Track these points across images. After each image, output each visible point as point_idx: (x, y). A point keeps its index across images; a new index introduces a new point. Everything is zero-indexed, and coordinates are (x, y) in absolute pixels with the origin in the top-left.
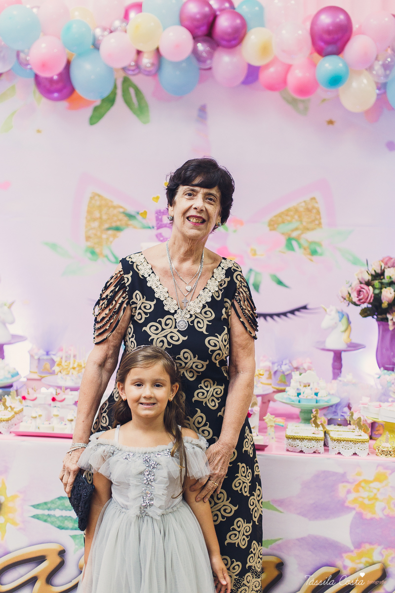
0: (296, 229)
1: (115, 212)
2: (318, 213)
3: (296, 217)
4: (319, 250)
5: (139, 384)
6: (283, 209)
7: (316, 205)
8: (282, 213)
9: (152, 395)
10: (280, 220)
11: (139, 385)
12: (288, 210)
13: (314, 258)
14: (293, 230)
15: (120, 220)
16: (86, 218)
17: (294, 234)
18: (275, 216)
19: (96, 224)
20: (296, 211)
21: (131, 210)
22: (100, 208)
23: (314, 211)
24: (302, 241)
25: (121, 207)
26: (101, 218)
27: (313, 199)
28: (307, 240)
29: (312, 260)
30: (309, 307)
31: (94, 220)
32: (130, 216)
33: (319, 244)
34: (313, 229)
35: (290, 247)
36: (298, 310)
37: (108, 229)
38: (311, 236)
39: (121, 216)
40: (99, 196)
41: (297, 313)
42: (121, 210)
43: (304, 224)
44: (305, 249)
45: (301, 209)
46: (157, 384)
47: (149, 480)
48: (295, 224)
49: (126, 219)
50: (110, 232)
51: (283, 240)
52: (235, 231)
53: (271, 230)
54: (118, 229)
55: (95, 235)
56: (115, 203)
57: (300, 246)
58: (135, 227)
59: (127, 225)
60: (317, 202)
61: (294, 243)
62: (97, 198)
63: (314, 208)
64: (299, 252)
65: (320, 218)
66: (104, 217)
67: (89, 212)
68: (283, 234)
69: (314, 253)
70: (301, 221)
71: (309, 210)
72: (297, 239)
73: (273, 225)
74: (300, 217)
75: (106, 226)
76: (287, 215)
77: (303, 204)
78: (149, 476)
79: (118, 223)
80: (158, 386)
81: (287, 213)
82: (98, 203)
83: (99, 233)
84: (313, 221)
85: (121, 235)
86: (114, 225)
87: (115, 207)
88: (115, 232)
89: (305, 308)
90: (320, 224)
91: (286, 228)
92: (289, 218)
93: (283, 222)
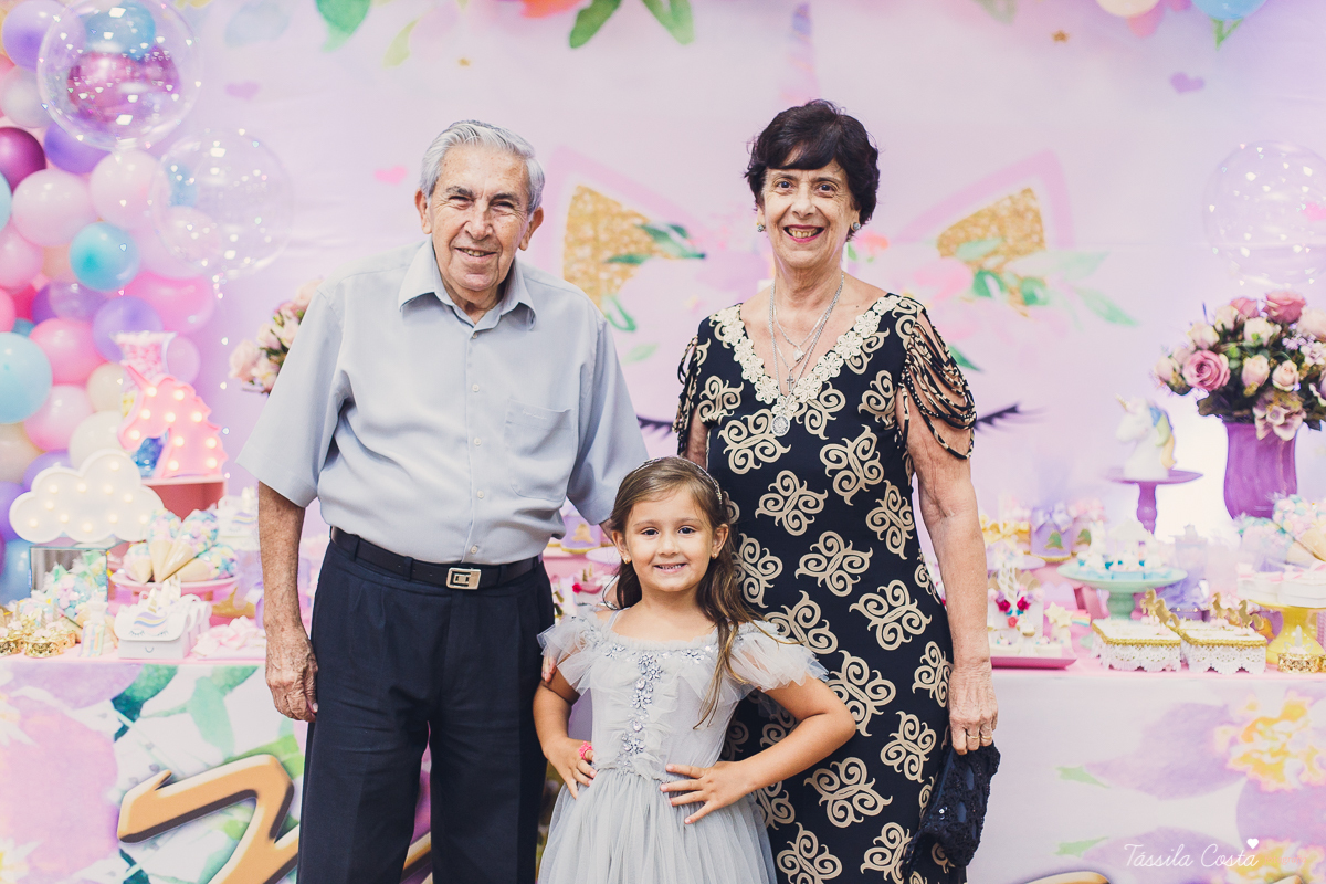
0: (995, 253)
1: (626, 225)
2: (1038, 218)
3: (994, 228)
4: (1040, 293)
5: (651, 530)
6: (967, 213)
7: (1033, 204)
8: (966, 221)
9: (677, 550)
10: (961, 235)
11: (650, 533)
12: (978, 215)
13: (1030, 310)
14: (987, 256)
15: (636, 243)
16: (566, 238)
17: (991, 263)
18: (952, 228)
19: (586, 251)
20: (994, 216)
21: (659, 221)
22: (594, 217)
23: (1030, 216)
24: (1007, 278)
25: (638, 215)
26: (596, 239)
27: (1027, 191)
28: (1016, 276)
29: (1025, 315)
30: (1021, 408)
31: (582, 242)
32: (657, 234)
33: (1040, 282)
34: (1027, 252)
35: (981, 288)
36: (1000, 415)
37: (611, 261)
38: (1023, 266)
39: (638, 234)
40: (592, 193)
41: (998, 421)
42: (638, 221)
43: (1010, 241)
44: (1012, 293)
45: (1004, 213)
46: (685, 529)
47: (642, 699)
48: (992, 243)
49: (647, 239)
50: (616, 267)
51: (968, 275)
52: (870, 260)
53: (943, 256)
54: (631, 260)
55: (585, 273)
56: (626, 208)
57: (1002, 286)
58: (667, 256)
59: (651, 252)
60: (1034, 198)
61: (991, 282)
62: (587, 197)
63: (1028, 209)
64: (1000, 300)
65: (1042, 230)
66: (603, 237)
67: (571, 227)
68: (968, 263)
69: (1029, 299)
70: (1004, 237)
71: (1018, 214)
72: (996, 274)
73: (947, 245)
74: (1001, 228)
75: (608, 254)
76: (975, 225)
77: (1008, 203)
78: (644, 692)
79: (633, 249)
80: (687, 531)
81: (975, 220)
82: (590, 208)
83: (592, 270)
84: (1027, 236)
85: (635, 271)
86: (624, 251)
87: (624, 216)
88: (626, 267)
89: (1013, 410)
90: (1041, 242)
91: (974, 251)
92: (979, 231)
93: (968, 239)
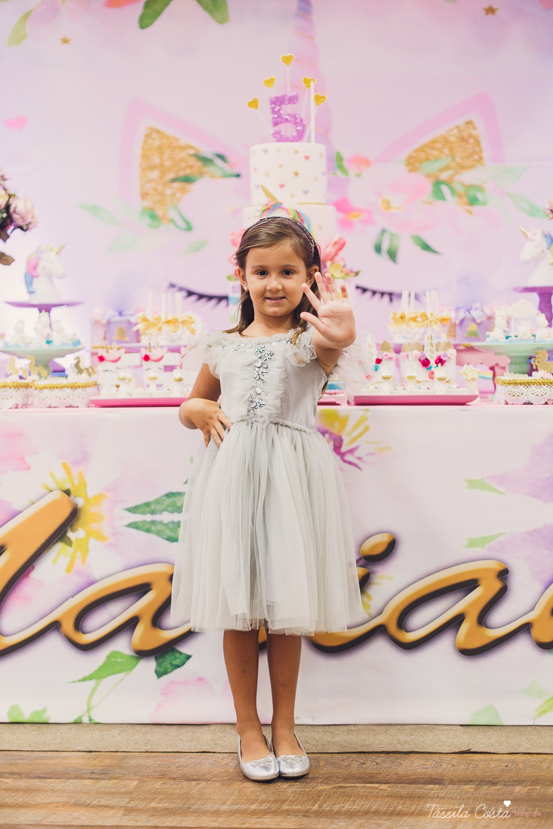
0: (447, 168)
1: (183, 154)
2: (477, 143)
3: (446, 150)
4: (480, 196)
6: (426, 139)
7: (474, 132)
8: (426, 146)
9: (280, 287)
10: (423, 155)
12: (434, 142)
13: (474, 209)
14: (442, 170)
15: (191, 167)
16: (141, 165)
17: (444, 176)
18: (416, 151)
19: (155, 174)
20: (446, 141)
21: (207, 151)
22: (160, 149)
23: (472, 141)
24: (457, 186)
25: (191, 147)
26: (161, 165)
27: (469, 123)
28: (463, 184)
29: (470, 213)
31: (153, 168)
32: (205, 161)
33: (480, 188)
34: (471, 167)
35: (438, 194)
37: (174, 180)
38: (468, 177)
39: (192, 161)
40: (158, 132)
42: (192, 152)
43: (458, 159)
44: (460, 197)
45: (453, 139)
47: (260, 373)
48: (445, 161)
49: (199, 164)
50: (177, 185)
51: (428, 184)
52: (358, 175)
53: (410, 171)
54: (188, 180)
55: (155, 190)
56: (183, 142)
57: (453, 191)
58: (213, 176)
59: (202, 174)
60: (475, 128)
61: (445, 189)
62: (155, 135)
63: (470, 136)
64: (451, 201)
65: (481, 151)
66: (167, 163)
67: (145, 157)
68: (428, 176)
69: (473, 201)
70: (453, 156)
71: (464, 140)
72: (448, 183)
73: (413, 163)
74: (451, 150)
75: (171, 176)
76: (433, 148)
77: (455, 132)
78: (261, 369)
79: (188, 172)
81: (432, 145)
82: (157, 143)
83: (160, 188)
84: (470, 155)
85: (194, 188)
86: (182, 173)
87: (182, 148)
88: (184, 184)
90: (480, 159)
91: (433, 167)
92: (435, 153)
93: (427, 159)
